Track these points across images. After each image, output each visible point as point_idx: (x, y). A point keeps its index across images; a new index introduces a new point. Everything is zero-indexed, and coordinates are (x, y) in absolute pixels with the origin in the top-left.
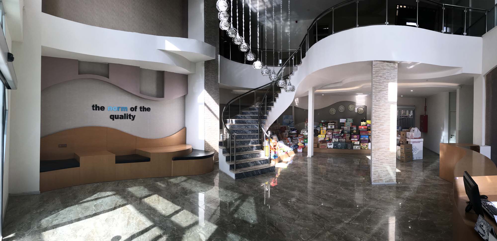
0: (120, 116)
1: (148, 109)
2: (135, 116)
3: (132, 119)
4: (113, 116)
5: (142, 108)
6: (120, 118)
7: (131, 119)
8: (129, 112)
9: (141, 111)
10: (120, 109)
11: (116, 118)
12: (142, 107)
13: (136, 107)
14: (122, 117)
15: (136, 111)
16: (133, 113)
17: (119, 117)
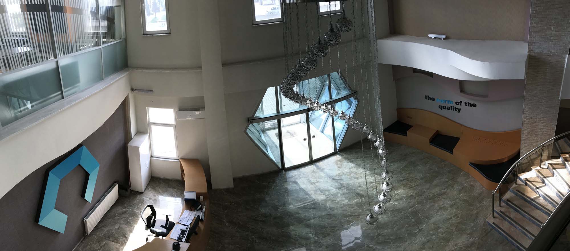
1: (474, 105)
3: (458, 111)
4: (441, 106)
8: (455, 105)
9: (466, 105)
10: (447, 102)
12: (467, 102)
13: (461, 102)
14: (449, 108)
15: (461, 105)
16: (459, 107)
17: (446, 108)
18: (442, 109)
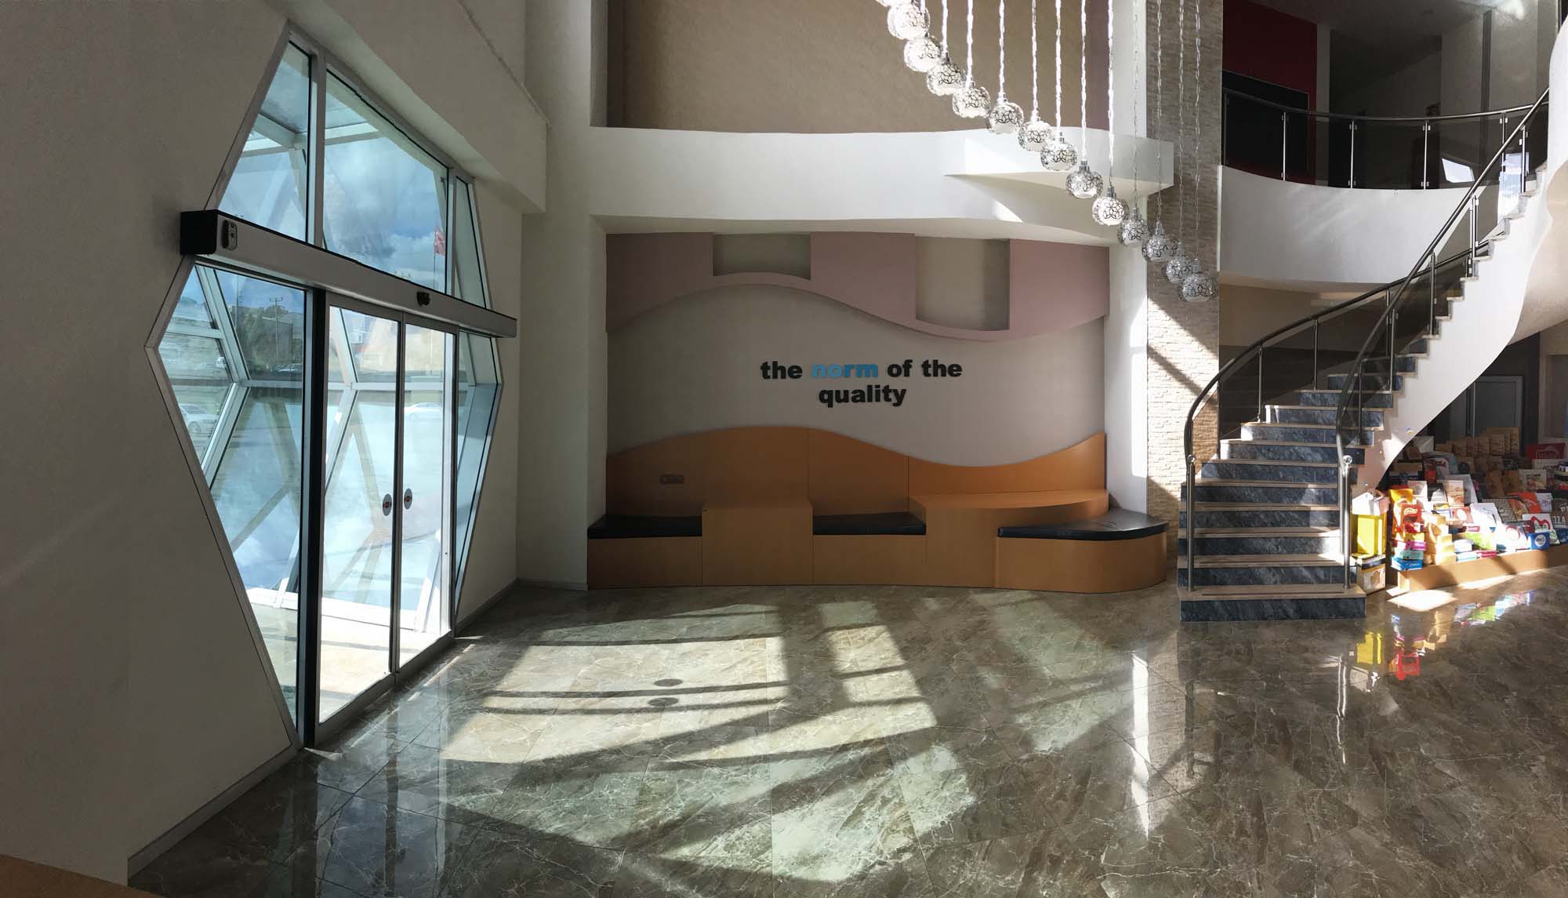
0: (854, 392)
1: (955, 370)
2: (904, 391)
3: (894, 400)
4: (830, 393)
5: (930, 366)
6: (854, 400)
7: (890, 400)
8: (884, 380)
9: (927, 374)
10: (853, 372)
11: (839, 401)
12: (930, 363)
13: (908, 364)
14: (860, 397)
15: (907, 374)
16: (897, 383)
17: (851, 395)
18: (830, 405)
